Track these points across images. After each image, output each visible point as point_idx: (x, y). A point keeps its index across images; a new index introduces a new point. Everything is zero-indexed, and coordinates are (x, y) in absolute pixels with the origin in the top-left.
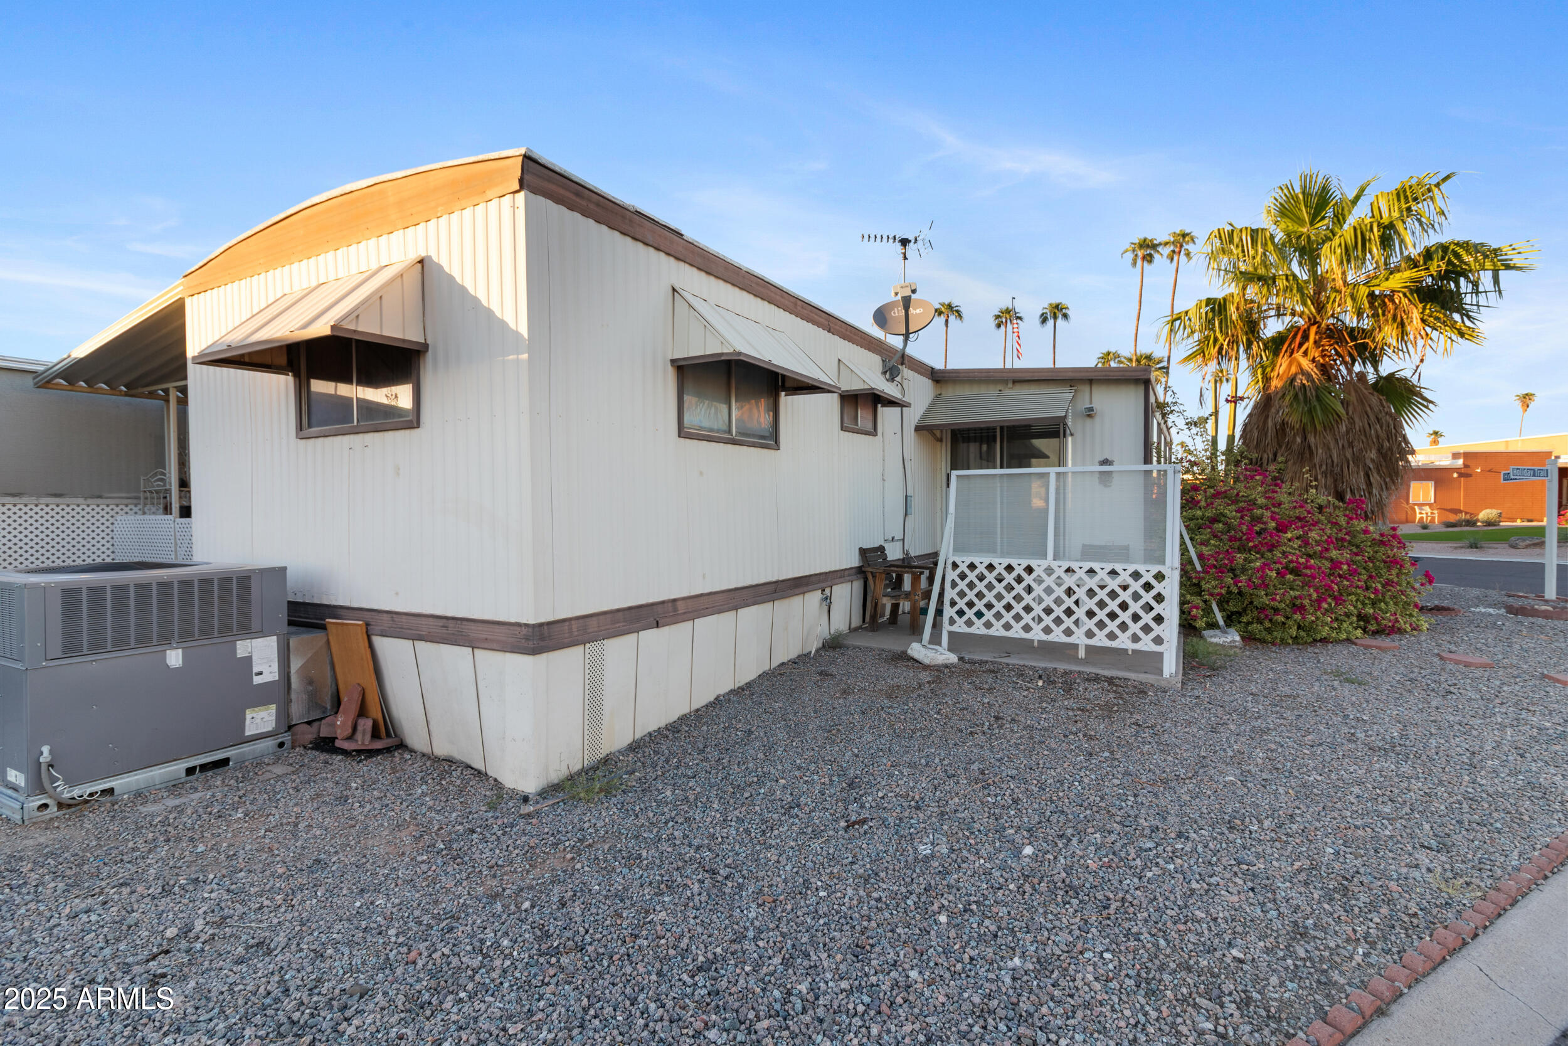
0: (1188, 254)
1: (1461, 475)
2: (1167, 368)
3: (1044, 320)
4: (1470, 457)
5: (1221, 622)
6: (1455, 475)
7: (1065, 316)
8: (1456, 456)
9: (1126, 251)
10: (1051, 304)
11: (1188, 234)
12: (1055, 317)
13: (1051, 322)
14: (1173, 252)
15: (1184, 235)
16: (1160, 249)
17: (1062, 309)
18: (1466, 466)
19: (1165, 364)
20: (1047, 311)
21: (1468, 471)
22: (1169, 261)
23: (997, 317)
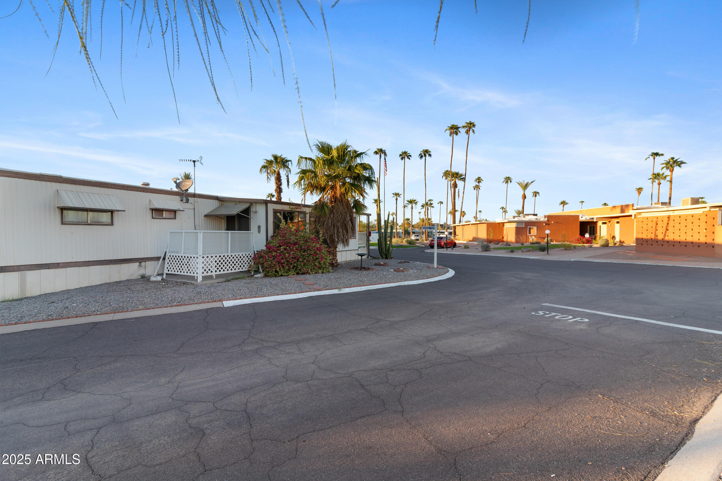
0: (473, 131)
1: (546, 224)
2: (465, 178)
3: (421, 157)
4: (549, 217)
5: (261, 271)
6: (544, 224)
7: (430, 155)
8: (545, 217)
9: (447, 130)
10: (423, 150)
11: (472, 123)
12: (425, 156)
13: (424, 158)
14: (467, 130)
15: (471, 123)
16: (460, 130)
17: (428, 152)
18: (548, 220)
19: (464, 176)
20: (422, 153)
21: (549, 223)
22: (466, 134)
23: (400, 155)
